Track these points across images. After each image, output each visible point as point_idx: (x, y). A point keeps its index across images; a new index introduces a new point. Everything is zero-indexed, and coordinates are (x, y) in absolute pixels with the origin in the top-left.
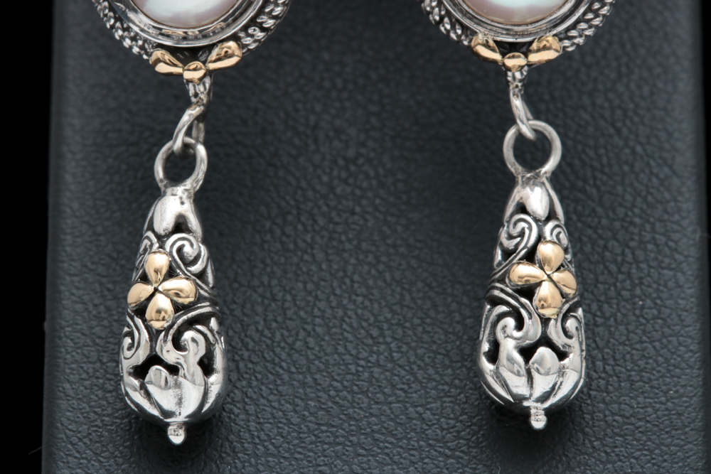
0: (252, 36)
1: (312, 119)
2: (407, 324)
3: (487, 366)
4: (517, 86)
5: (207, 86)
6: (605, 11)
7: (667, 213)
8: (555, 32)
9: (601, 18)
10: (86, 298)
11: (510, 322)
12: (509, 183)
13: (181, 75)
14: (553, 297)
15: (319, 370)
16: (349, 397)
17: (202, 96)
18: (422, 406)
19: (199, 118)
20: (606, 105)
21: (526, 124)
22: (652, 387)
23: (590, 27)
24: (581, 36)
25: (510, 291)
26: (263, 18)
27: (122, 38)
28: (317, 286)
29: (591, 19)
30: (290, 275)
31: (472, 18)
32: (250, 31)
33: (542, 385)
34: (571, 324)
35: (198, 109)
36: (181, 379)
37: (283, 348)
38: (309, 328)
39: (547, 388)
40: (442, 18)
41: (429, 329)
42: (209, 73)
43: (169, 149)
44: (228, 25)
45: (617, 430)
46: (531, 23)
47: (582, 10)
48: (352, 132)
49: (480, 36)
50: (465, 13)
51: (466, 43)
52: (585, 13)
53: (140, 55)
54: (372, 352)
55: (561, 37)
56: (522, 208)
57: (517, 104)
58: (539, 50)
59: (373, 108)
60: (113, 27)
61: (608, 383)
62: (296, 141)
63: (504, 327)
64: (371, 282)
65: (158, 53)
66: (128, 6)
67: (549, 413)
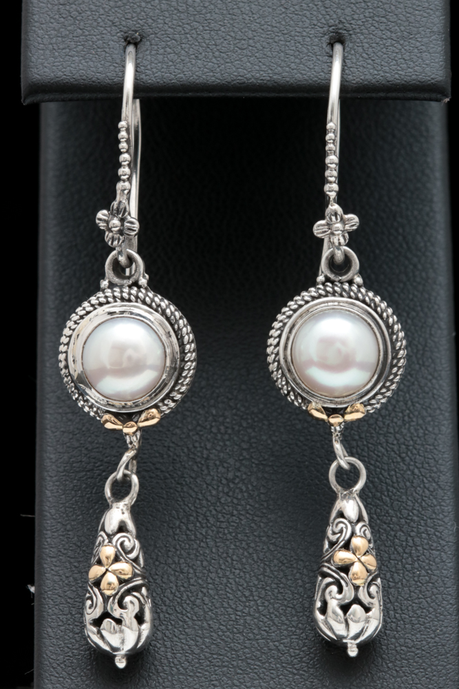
0: (167, 405)
1: (205, 452)
2: (268, 588)
3: (320, 617)
4: (337, 435)
5: (138, 437)
6: (394, 387)
7: (435, 513)
8: (361, 401)
9: (391, 392)
10: (61, 572)
11: (334, 588)
12: (333, 498)
13: (121, 430)
14: (361, 572)
15: (212, 619)
16: (231, 636)
17: (135, 444)
18: (278, 641)
19: (133, 458)
20: (395, 442)
21: (343, 459)
22: (426, 628)
23: (384, 397)
24: (378, 403)
25: (334, 569)
26: (174, 394)
27: (83, 406)
28: (210, 564)
29: (385, 393)
30: (192, 556)
31: (308, 393)
32: (166, 402)
33: (355, 628)
34: (373, 589)
35: (133, 452)
36: (123, 627)
37: (188, 604)
38: (205, 590)
39: (358, 631)
40: (289, 392)
41: (282, 591)
42: (139, 429)
43: (114, 478)
44: (152, 399)
45: (403, 656)
46: (346, 396)
47: (378, 387)
48: (231, 461)
49: (314, 404)
50: (303, 390)
51: (304, 408)
52: (380, 389)
53: (95, 417)
54: (245, 606)
55: (365, 404)
56: (341, 515)
57: (338, 447)
58: (351, 412)
59: (244, 446)
60: (77, 399)
61: (397, 626)
62: (195, 468)
63: (330, 592)
64: (244, 560)
65: (107, 417)
66: (86, 385)
67: (359, 646)
